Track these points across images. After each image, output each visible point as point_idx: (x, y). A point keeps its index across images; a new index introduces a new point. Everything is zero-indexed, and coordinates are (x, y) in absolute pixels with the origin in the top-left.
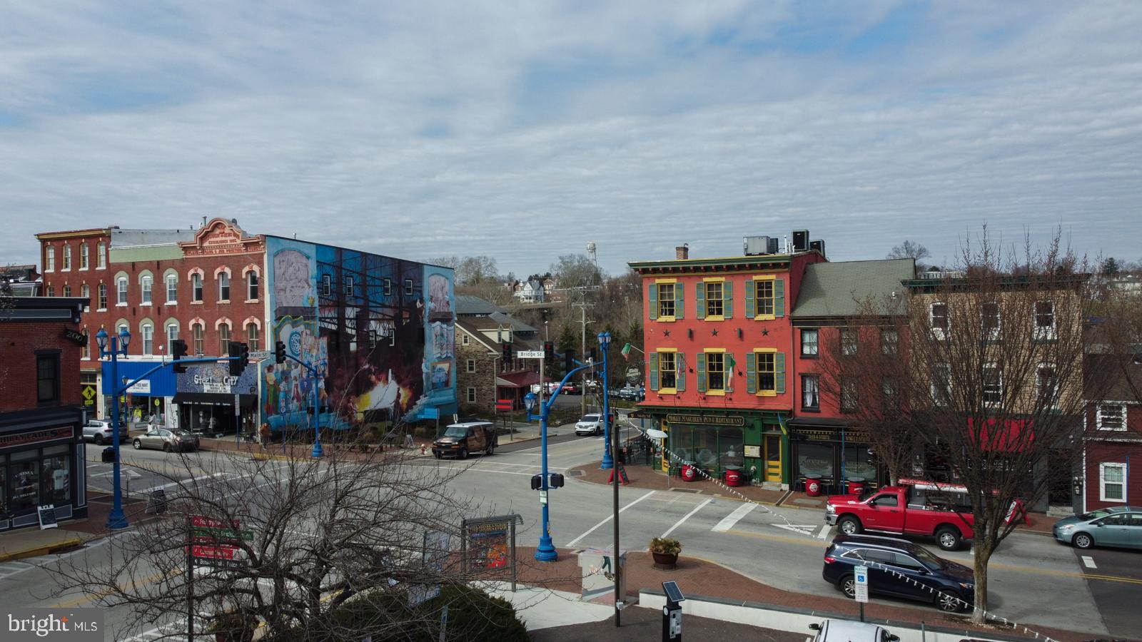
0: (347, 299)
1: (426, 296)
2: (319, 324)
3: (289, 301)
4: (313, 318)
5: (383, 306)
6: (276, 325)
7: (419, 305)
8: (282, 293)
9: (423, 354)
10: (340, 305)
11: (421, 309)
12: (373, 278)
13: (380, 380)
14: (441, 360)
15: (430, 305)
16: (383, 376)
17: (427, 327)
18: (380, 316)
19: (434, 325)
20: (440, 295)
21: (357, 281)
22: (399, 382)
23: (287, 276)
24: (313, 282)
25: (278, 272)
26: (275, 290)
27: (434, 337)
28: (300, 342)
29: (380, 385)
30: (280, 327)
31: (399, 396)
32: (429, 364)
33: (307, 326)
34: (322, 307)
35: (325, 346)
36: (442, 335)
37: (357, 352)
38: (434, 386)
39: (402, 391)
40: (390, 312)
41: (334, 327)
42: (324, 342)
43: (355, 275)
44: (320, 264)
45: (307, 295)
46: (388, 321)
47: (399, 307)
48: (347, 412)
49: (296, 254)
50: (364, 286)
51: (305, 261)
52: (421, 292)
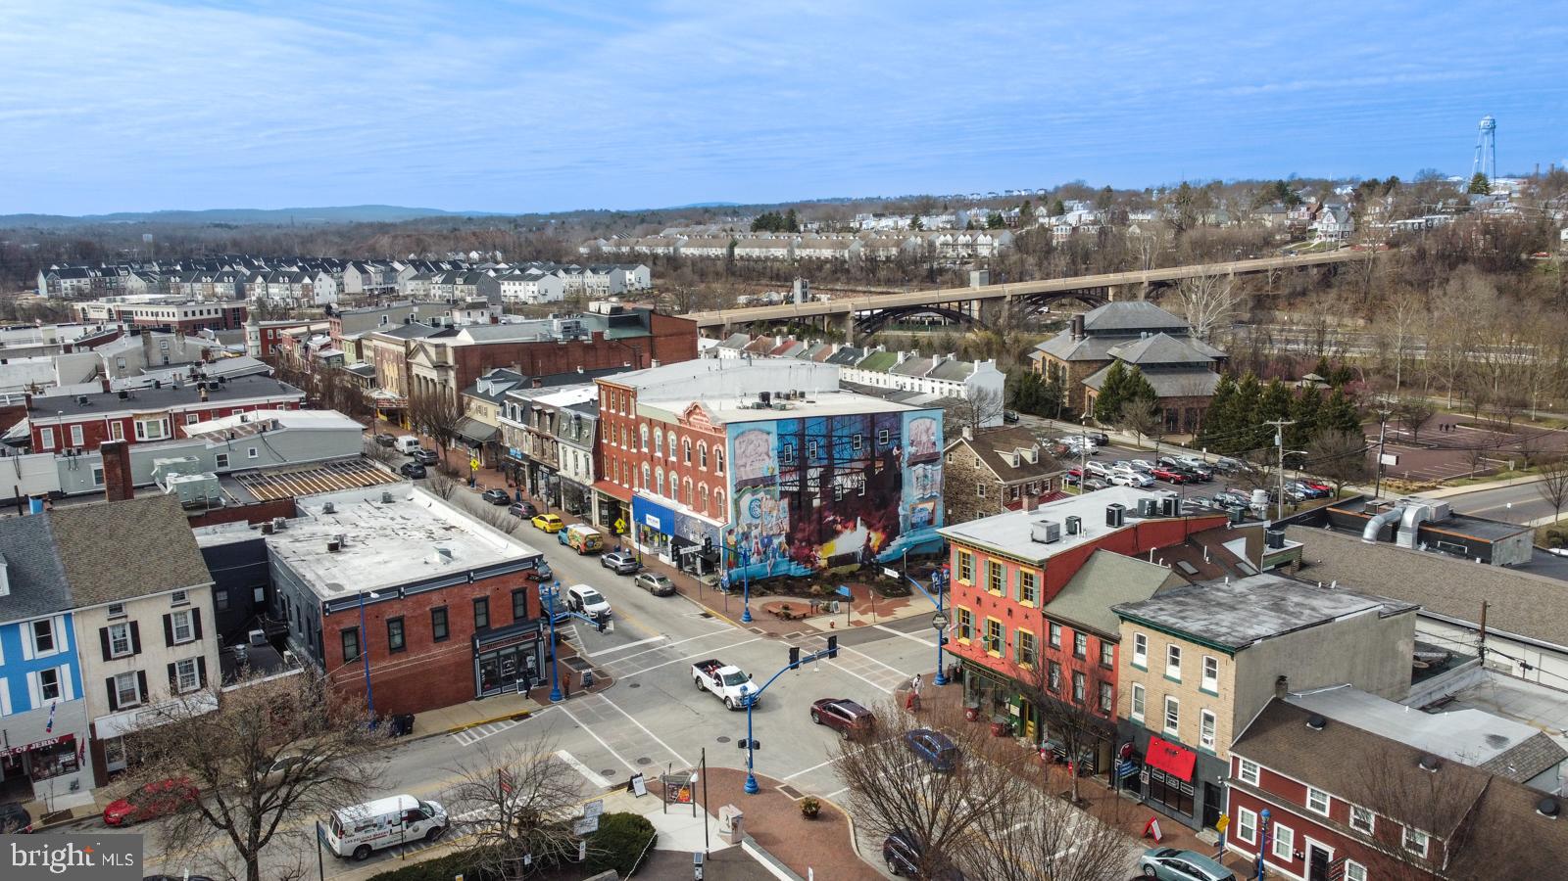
0: (809, 462)
1: (905, 442)
2: (779, 488)
3: (748, 474)
4: (773, 484)
5: (852, 460)
6: (735, 496)
7: (895, 452)
8: (742, 469)
9: (900, 498)
10: (802, 467)
11: (898, 457)
12: (840, 437)
13: (846, 528)
14: (923, 500)
15: (909, 450)
16: (851, 524)
17: (905, 472)
18: (847, 471)
19: (914, 468)
20: (924, 438)
21: (822, 443)
22: (869, 527)
23: (748, 452)
24: (774, 454)
25: (738, 452)
26: (736, 466)
27: (914, 480)
28: (760, 507)
29: (847, 532)
30: (740, 497)
31: (869, 540)
32: (907, 506)
33: (767, 493)
34: (782, 473)
35: (786, 506)
36: (926, 476)
37: (820, 508)
38: (914, 526)
39: (872, 535)
40: (860, 465)
41: (795, 489)
42: (785, 503)
43: (819, 439)
44: (781, 436)
45: (769, 465)
46: (857, 473)
47: (871, 459)
48: (809, 560)
49: (756, 433)
50: (829, 447)
51: (765, 436)
52: (899, 439)
